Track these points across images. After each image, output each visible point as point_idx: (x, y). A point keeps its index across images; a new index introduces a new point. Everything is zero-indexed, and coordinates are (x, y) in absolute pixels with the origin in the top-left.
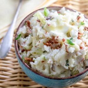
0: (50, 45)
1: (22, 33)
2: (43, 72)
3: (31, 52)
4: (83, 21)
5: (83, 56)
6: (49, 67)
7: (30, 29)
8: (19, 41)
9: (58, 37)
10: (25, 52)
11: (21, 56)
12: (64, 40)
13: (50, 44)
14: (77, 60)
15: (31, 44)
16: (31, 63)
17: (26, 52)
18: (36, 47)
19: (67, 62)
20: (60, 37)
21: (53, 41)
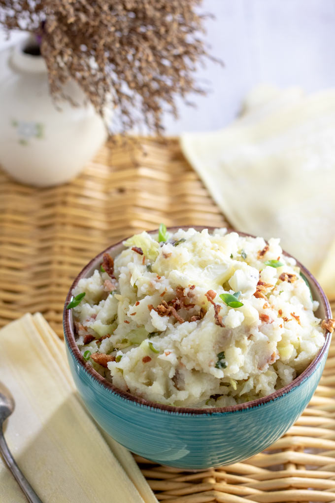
0: (170, 314)
1: (87, 290)
2: (145, 393)
3: (113, 339)
4: (279, 259)
5: (271, 344)
6: (166, 375)
7: (113, 280)
8: (77, 315)
9: (193, 287)
10: (94, 343)
11: (82, 353)
12: (210, 296)
13: (171, 308)
14: (254, 357)
15: (113, 321)
16: (111, 365)
17: (97, 343)
18: (126, 322)
19: (220, 359)
20: (201, 286)
21: (178, 302)
